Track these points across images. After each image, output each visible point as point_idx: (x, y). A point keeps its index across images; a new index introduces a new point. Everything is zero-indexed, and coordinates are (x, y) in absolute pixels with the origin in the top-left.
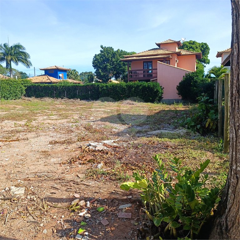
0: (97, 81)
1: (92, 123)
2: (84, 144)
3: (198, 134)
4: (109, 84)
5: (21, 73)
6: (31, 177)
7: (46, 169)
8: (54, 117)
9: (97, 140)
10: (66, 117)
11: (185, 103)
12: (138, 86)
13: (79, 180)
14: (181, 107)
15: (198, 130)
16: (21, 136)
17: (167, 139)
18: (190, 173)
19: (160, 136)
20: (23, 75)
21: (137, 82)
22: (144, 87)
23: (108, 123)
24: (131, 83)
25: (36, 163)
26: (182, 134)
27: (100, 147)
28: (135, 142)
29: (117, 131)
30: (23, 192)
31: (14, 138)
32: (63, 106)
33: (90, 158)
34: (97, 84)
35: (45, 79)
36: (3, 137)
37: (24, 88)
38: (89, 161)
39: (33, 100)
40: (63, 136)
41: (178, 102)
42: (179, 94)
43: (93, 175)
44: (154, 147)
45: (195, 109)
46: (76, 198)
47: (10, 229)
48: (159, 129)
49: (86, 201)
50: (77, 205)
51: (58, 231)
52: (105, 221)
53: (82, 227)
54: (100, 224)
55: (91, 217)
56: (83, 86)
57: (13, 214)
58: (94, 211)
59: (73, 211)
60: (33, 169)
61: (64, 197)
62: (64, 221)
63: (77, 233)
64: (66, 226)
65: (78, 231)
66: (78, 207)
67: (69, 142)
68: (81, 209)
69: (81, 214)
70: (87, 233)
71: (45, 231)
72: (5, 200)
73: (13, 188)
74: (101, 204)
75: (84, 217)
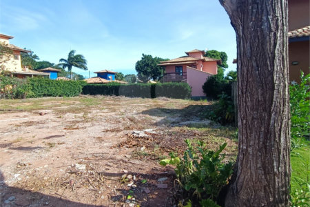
0: (139, 82)
1: (135, 116)
2: (129, 132)
3: (219, 124)
4: (148, 84)
5: (79, 76)
6: (90, 157)
7: (101, 151)
8: (106, 111)
9: (140, 129)
10: (114, 111)
11: (209, 100)
12: (171, 86)
13: (127, 160)
14: (206, 103)
15: (219, 121)
16: (80, 125)
17: (195, 128)
18: (212, 153)
19: (189, 126)
20: (81, 77)
21: (171, 83)
22: (177, 86)
23: (148, 116)
24: (166, 83)
25: (92, 146)
26: (207, 124)
27: (142, 134)
28: (170, 131)
29: (155, 122)
30: (85, 168)
31: (75, 127)
32: (112, 102)
33: (134, 143)
34: (138, 84)
35: (98, 80)
36: (67, 126)
37: (81, 87)
38: (134, 146)
39: (89, 97)
40: (112, 125)
41: (203, 98)
42: (204, 92)
43: (137, 155)
44: (185, 135)
45: (216, 104)
46: (125, 173)
47: (76, 195)
48: (188, 120)
49: (133, 175)
50: (126, 178)
51: (112, 197)
52: (147, 190)
53: (131, 194)
54: (144, 192)
55: (137, 187)
56: (128, 86)
57: (78, 184)
58: (139, 183)
59: (123, 182)
60: (91, 151)
61: (116, 172)
62: (117, 190)
63: (127, 198)
64: (118, 194)
65: (127, 197)
66: (127, 179)
67: (118, 131)
68: (129, 181)
69: (129, 185)
70: (134, 199)
71: (103, 197)
72: (71, 173)
73: (77, 165)
74: (145, 178)
75: (132, 187)
